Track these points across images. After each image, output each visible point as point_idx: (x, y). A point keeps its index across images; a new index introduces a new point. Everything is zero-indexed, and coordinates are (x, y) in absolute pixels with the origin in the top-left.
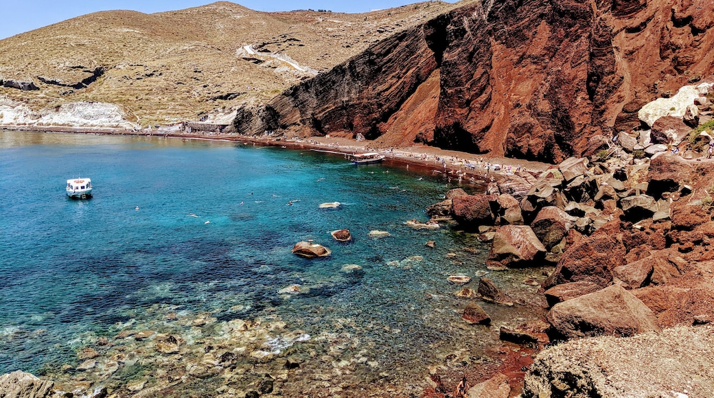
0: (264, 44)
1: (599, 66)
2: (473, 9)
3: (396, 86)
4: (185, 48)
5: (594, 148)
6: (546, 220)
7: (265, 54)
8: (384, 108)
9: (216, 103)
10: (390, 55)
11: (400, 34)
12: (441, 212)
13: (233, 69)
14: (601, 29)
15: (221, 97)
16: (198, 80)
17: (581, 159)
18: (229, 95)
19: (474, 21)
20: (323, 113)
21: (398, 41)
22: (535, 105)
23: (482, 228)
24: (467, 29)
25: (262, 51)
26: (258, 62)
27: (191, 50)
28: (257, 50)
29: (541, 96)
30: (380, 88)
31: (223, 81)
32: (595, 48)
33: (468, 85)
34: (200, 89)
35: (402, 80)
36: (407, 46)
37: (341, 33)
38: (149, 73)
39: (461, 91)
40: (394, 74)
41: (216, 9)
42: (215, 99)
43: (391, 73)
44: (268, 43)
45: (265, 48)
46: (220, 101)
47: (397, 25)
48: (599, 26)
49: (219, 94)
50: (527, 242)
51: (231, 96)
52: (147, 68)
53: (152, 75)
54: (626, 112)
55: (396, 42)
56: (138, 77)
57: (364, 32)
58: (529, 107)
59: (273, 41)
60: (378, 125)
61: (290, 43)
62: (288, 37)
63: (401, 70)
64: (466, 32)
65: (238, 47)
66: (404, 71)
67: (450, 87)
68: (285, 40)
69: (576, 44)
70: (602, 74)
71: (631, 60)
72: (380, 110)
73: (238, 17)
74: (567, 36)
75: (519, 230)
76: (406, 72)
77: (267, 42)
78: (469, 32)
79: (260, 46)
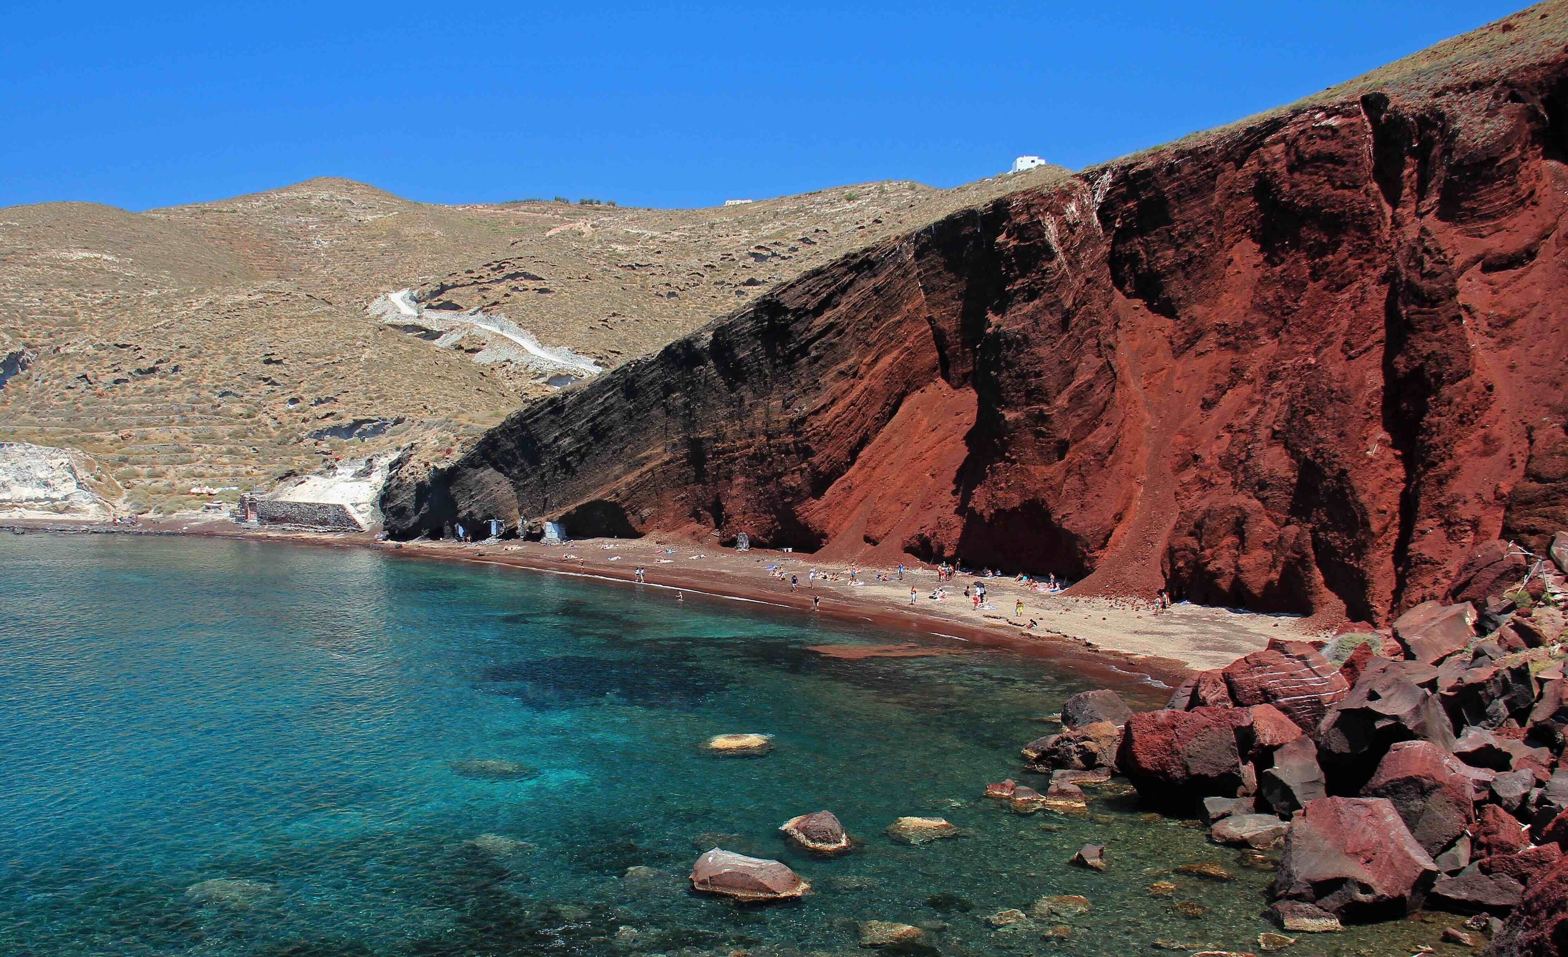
0: (443, 289)
1: (1428, 358)
2: (1066, 195)
3: (848, 400)
4: (239, 298)
5: (1489, 575)
6: (1410, 780)
7: (446, 314)
8: (815, 460)
9: (324, 446)
10: (828, 315)
11: (855, 256)
12: (1076, 758)
13: (367, 354)
14: (1426, 257)
15: (335, 431)
16: (274, 383)
17: (1456, 608)
18: (357, 423)
19: (1072, 228)
20: (637, 473)
21: (852, 276)
22: (1249, 457)
23: (1214, 804)
24: (1056, 247)
25: (438, 308)
26: (431, 335)
27: (253, 305)
28: (424, 305)
29: (1263, 433)
30: (803, 407)
31: (340, 387)
32: (1413, 307)
33: (1062, 401)
34: (282, 408)
35: (865, 382)
36: (876, 291)
37: (652, 260)
38: (145, 365)
39: (1043, 418)
40: (842, 366)
41: (310, 197)
42: (319, 435)
43: (835, 362)
44: (454, 286)
45: (444, 297)
46: (336, 440)
47: (803, 240)
48: (1420, 249)
49: (330, 422)
50: (1392, 846)
51: (365, 426)
52: (140, 353)
53: (152, 370)
54: (1538, 478)
55: (846, 279)
56: (118, 376)
57: (715, 257)
58: (1228, 463)
59: (466, 279)
60: (799, 508)
61: (514, 283)
62: (509, 270)
63: (863, 355)
64: (1052, 256)
65: (370, 300)
66: (868, 359)
67: (1011, 405)
68: (500, 276)
69: (1347, 296)
70: (1438, 376)
71: (1505, 342)
72: (804, 465)
73: (369, 218)
74: (1315, 276)
75: (1363, 812)
76: (875, 361)
77: (450, 281)
78: (1061, 257)
79: (434, 294)
